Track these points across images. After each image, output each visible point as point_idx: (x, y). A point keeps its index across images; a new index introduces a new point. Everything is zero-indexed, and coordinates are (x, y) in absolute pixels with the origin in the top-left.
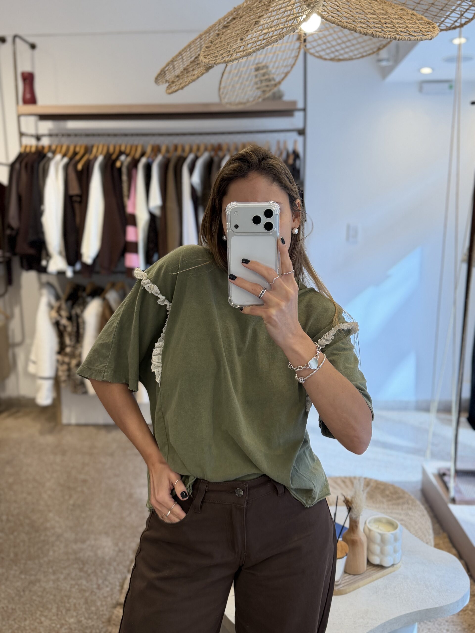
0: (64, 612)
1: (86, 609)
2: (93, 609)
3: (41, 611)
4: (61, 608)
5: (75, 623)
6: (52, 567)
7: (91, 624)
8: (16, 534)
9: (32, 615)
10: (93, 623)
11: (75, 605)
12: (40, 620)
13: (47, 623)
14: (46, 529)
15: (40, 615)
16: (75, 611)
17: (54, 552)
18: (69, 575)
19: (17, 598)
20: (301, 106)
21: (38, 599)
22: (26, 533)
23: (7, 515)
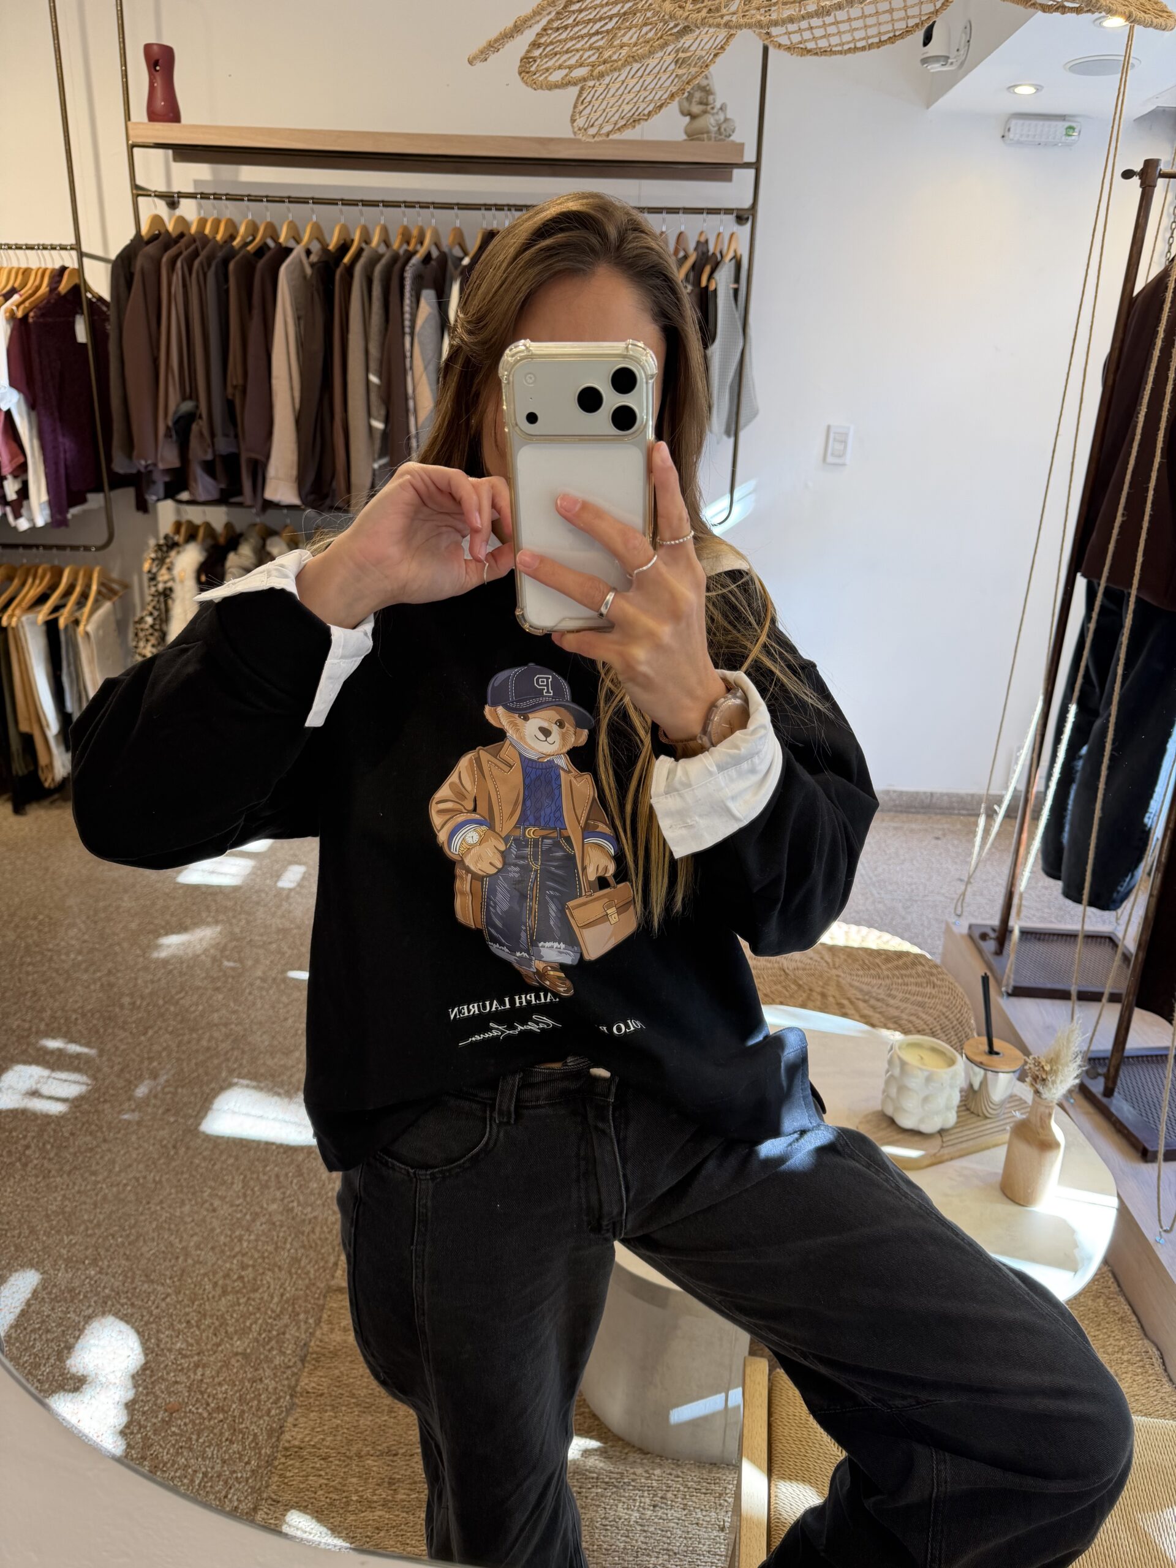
0: (257, 1190)
1: (301, 1186)
2: (314, 1185)
3: (211, 1187)
4: (252, 1183)
5: (282, 1213)
7: (310, 1216)
8: (150, 1033)
9: (194, 1194)
10: (315, 1214)
11: (277, 1176)
12: (212, 1204)
13: (224, 1210)
14: (211, 1025)
15: (210, 1195)
16: (279, 1189)
19: (162, 1161)
20: (750, 156)
21: (203, 1165)
22: (171, 1033)
23: (131, 995)
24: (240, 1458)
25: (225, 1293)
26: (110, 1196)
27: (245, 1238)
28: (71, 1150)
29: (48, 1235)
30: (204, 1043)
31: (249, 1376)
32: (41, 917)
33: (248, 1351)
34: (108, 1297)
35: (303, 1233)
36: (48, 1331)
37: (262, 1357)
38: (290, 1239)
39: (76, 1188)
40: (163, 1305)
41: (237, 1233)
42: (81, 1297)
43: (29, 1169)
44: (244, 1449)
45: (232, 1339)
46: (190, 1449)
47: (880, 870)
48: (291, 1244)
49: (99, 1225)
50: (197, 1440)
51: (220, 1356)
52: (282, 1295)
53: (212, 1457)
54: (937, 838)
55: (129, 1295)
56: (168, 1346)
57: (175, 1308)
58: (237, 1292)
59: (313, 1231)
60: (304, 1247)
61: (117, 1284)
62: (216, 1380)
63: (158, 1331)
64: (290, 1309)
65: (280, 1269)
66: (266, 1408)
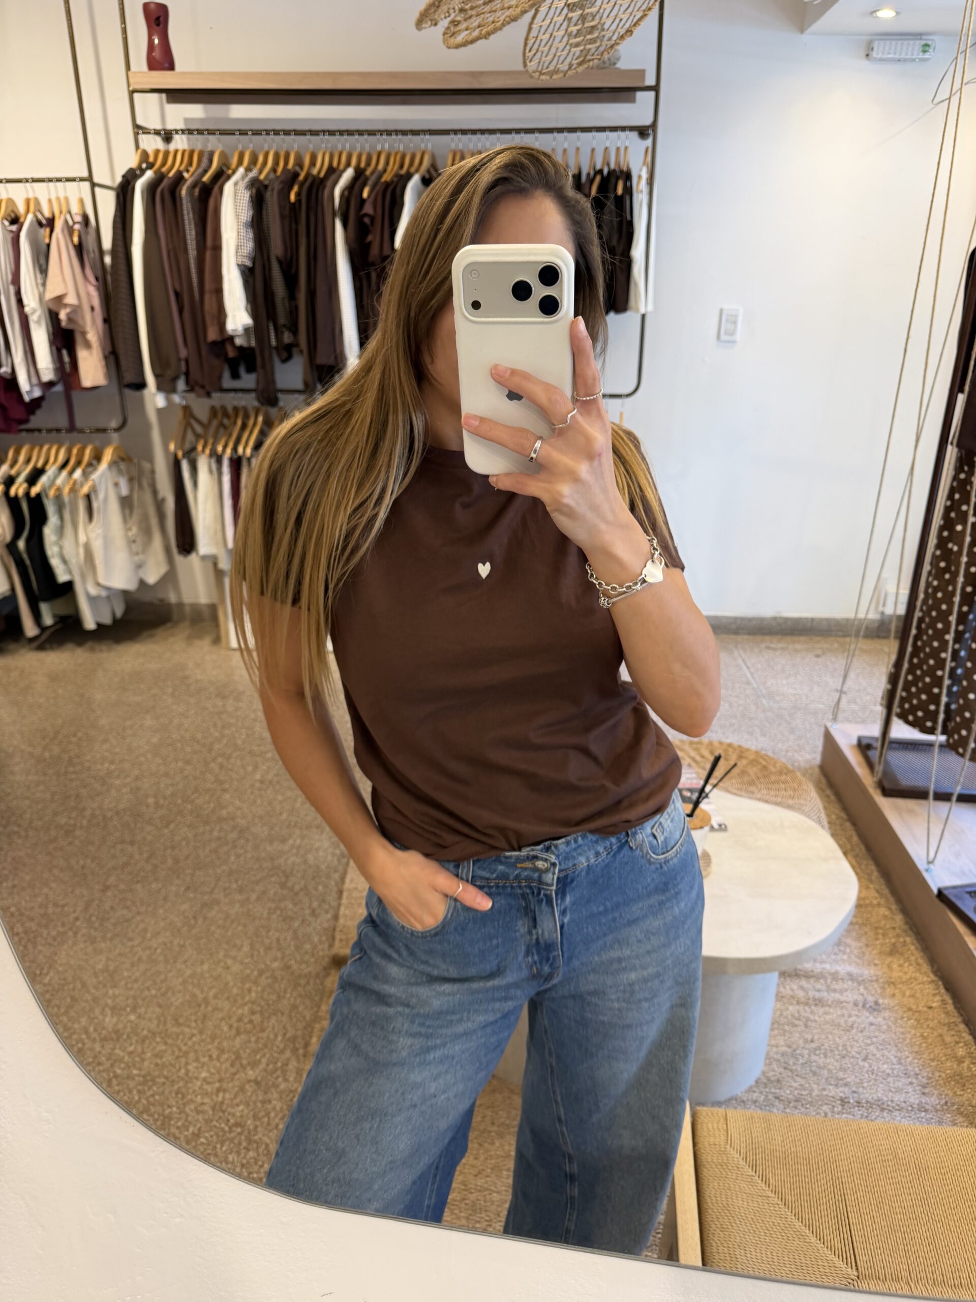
0: (262, 950)
1: (297, 948)
2: (308, 947)
3: (226, 950)
4: (257, 946)
5: (282, 970)
6: (236, 881)
7: (306, 971)
8: (172, 826)
9: (211, 955)
11: (278, 940)
12: (226, 963)
13: (236, 968)
14: (221, 820)
15: (225, 956)
16: (279, 949)
17: (238, 856)
18: (264, 893)
19: (185, 929)
20: (650, 81)
21: (218, 931)
22: (189, 826)
23: (155, 796)
24: (256, 1163)
25: (238, 1033)
26: (144, 958)
27: (254, 988)
28: (112, 921)
29: (96, 988)
30: (216, 834)
31: (261, 1098)
32: (80, 734)
33: (259, 1078)
34: (146, 1037)
35: (299, 985)
36: (99, 1064)
37: (270, 1083)
38: (289, 990)
39: (117, 951)
40: (190, 1043)
41: (247, 985)
42: (125, 1036)
43: (79, 935)
44: (258, 1155)
45: (244, 1068)
46: (216, 1155)
47: (769, 683)
48: (291, 993)
49: (136, 981)
50: (221, 1148)
51: (237, 1083)
52: (285, 1034)
53: (233, 1162)
54: (818, 656)
55: (163, 1035)
56: (196, 1075)
57: (200, 1045)
58: (250, 1032)
59: (308, 983)
60: (300, 996)
61: (153, 1026)
62: (235, 1102)
63: (187, 1064)
64: (291, 1046)
65: (282, 1014)
66: (273, 1123)
